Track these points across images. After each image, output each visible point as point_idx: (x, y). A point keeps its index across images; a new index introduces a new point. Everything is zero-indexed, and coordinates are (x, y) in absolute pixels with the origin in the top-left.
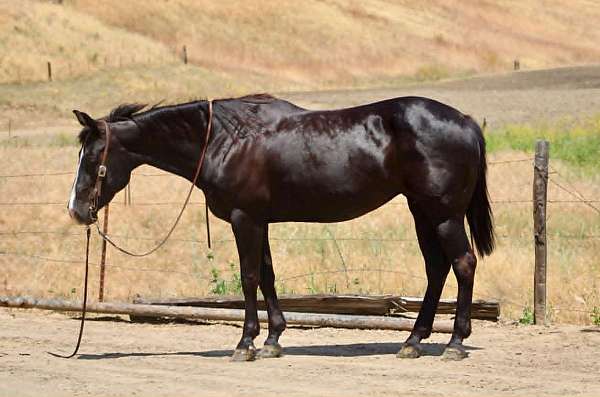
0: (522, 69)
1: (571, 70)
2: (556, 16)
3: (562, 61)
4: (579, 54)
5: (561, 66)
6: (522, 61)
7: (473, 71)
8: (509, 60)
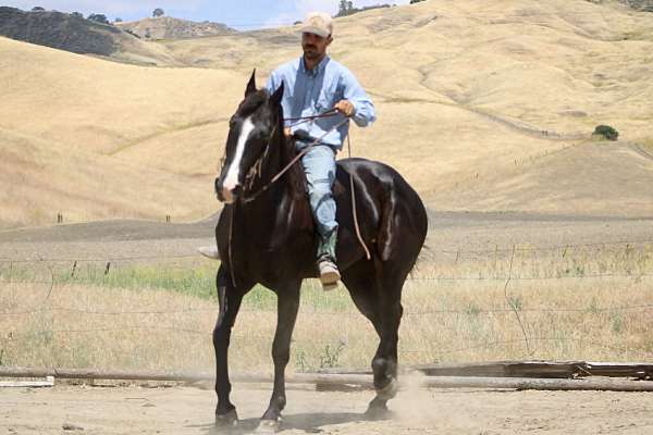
0: (64, 222)
1: (109, 223)
2: (89, 174)
3: (101, 215)
4: (115, 211)
5: (101, 220)
6: (64, 215)
7: (20, 224)
8: (53, 214)
